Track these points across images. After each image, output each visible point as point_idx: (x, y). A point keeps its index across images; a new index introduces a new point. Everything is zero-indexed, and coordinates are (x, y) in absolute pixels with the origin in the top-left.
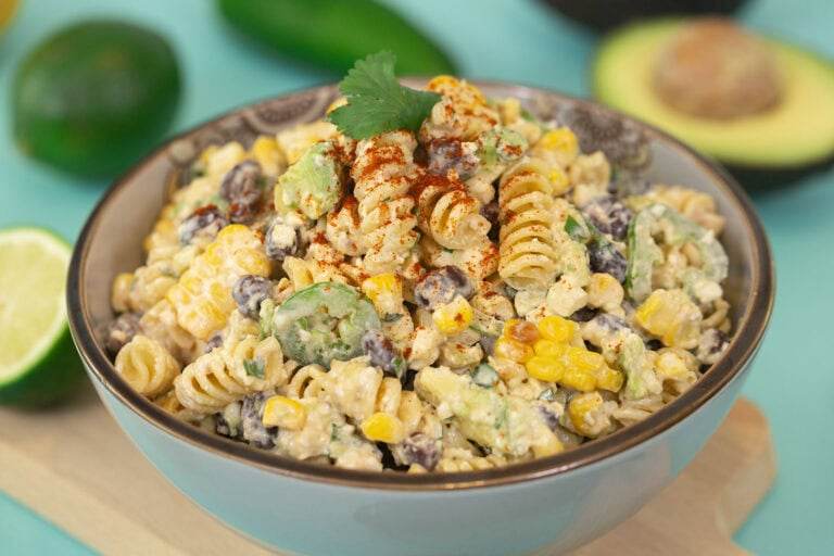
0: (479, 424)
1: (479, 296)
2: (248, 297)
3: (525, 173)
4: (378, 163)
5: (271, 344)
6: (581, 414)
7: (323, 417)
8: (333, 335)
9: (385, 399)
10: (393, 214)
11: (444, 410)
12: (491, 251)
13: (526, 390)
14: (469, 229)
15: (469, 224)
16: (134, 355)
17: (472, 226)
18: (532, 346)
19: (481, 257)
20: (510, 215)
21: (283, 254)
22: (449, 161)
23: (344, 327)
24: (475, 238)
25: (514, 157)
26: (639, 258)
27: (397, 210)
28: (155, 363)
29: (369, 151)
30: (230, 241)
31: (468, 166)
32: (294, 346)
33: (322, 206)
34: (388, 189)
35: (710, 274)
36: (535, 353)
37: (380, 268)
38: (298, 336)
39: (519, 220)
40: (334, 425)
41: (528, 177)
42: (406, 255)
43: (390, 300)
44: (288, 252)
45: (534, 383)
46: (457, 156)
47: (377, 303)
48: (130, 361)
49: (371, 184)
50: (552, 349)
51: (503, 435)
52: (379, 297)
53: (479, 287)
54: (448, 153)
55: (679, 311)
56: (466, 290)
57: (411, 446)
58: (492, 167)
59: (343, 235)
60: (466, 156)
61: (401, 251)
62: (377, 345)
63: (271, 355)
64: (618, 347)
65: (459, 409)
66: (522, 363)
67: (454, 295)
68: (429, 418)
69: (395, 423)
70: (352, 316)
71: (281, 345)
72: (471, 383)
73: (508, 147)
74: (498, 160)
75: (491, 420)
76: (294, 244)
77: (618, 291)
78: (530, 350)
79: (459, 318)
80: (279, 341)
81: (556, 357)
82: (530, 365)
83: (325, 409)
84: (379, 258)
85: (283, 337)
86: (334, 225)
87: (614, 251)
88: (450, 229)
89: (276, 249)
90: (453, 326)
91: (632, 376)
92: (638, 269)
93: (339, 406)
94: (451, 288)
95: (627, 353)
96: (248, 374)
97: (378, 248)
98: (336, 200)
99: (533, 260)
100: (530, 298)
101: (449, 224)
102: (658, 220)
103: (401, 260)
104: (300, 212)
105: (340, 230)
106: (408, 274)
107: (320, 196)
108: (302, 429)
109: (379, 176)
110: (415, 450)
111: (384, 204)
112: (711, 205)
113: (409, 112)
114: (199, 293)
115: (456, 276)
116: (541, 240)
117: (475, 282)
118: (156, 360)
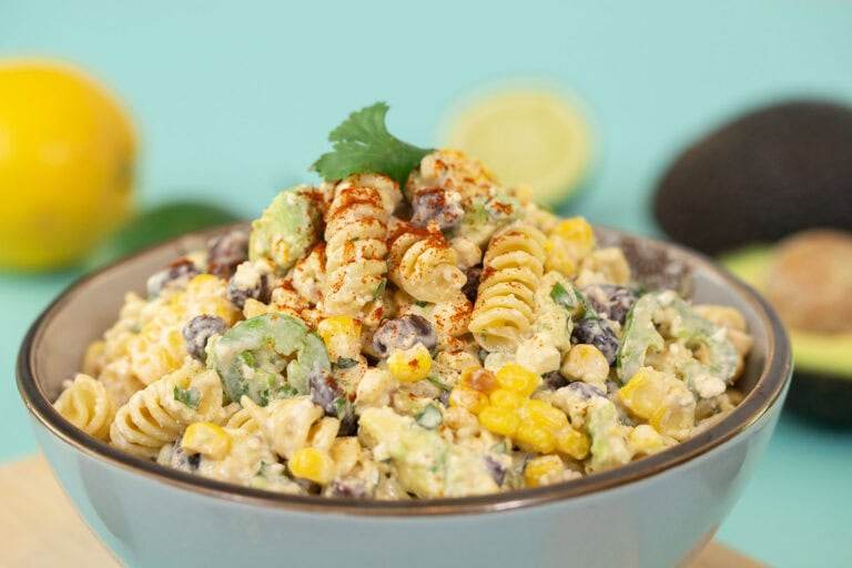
0: (416, 467)
1: (446, 353)
2: (196, 333)
3: (514, 234)
4: (351, 203)
5: (210, 376)
6: (536, 477)
7: (251, 451)
8: (281, 377)
9: (318, 435)
10: (359, 253)
11: (380, 452)
12: (466, 309)
13: (477, 443)
14: (442, 281)
15: (442, 275)
16: (76, 395)
17: (445, 277)
18: (488, 396)
19: (454, 313)
20: (491, 271)
21: (244, 297)
22: (432, 211)
23: (292, 368)
24: (448, 291)
25: (503, 215)
26: (632, 338)
27: (363, 249)
28: (95, 404)
29: (344, 191)
30: (197, 290)
31: (450, 218)
32: (237, 384)
33: (292, 250)
34: (358, 229)
35: (715, 370)
36: (490, 404)
37: (338, 310)
38: (241, 372)
39: (497, 274)
40: (263, 463)
41: (516, 238)
42: (369, 298)
43: (345, 343)
44: (249, 294)
45: (486, 436)
46: (439, 206)
47: (329, 346)
48: (71, 401)
49: (341, 223)
50: (508, 398)
51: (439, 479)
52: (333, 339)
53: (446, 342)
54: (431, 203)
55: (669, 393)
56: (430, 340)
57: (338, 484)
58: (479, 227)
59: (310, 280)
60: (448, 207)
61: (362, 292)
62: (320, 381)
63: (210, 388)
64: (585, 410)
65: (396, 450)
66: (475, 414)
67: (415, 343)
68: (366, 464)
69: (326, 462)
70: (299, 354)
71: (223, 382)
72: (412, 424)
73: (498, 204)
74: (487, 219)
75: (429, 463)
76: (257, 287)
77: (602, 365)
78: (484, 400)
79: (414, 363)
80: (221, 376)
81: (512, 408)
82: (484, 415)
83: (253, 443)
84: (338, 297)
85: (225, 373)
86: (302, 270)
87: (604, 327)
88: (418, 271)
89: (237, 290)
90: (407, 371)
91: (596, 439)
92: (629, 347)
93: (270, 442)
94: (412, 334)
95: (594, 416)
96: (176, 399)
97: (337, 287)
98: (307, 244)
99: (504, 314)
100: (502, 361)
101: (417, 267)
102: (663, 308)
103: (361, 302)
104: (270, 259)
105: (308, 276)
106: (370, 320)
107: (291, 239)
108: (223, 459)
109: (350, 215)
110: (341, 488)
111: (351, 243)
112: (742, 324)
113: (395, 159)
114: (156, 341)
115: (421, 326)
116: (518, 297)
117: (443, 336)
118: (98, 400)
